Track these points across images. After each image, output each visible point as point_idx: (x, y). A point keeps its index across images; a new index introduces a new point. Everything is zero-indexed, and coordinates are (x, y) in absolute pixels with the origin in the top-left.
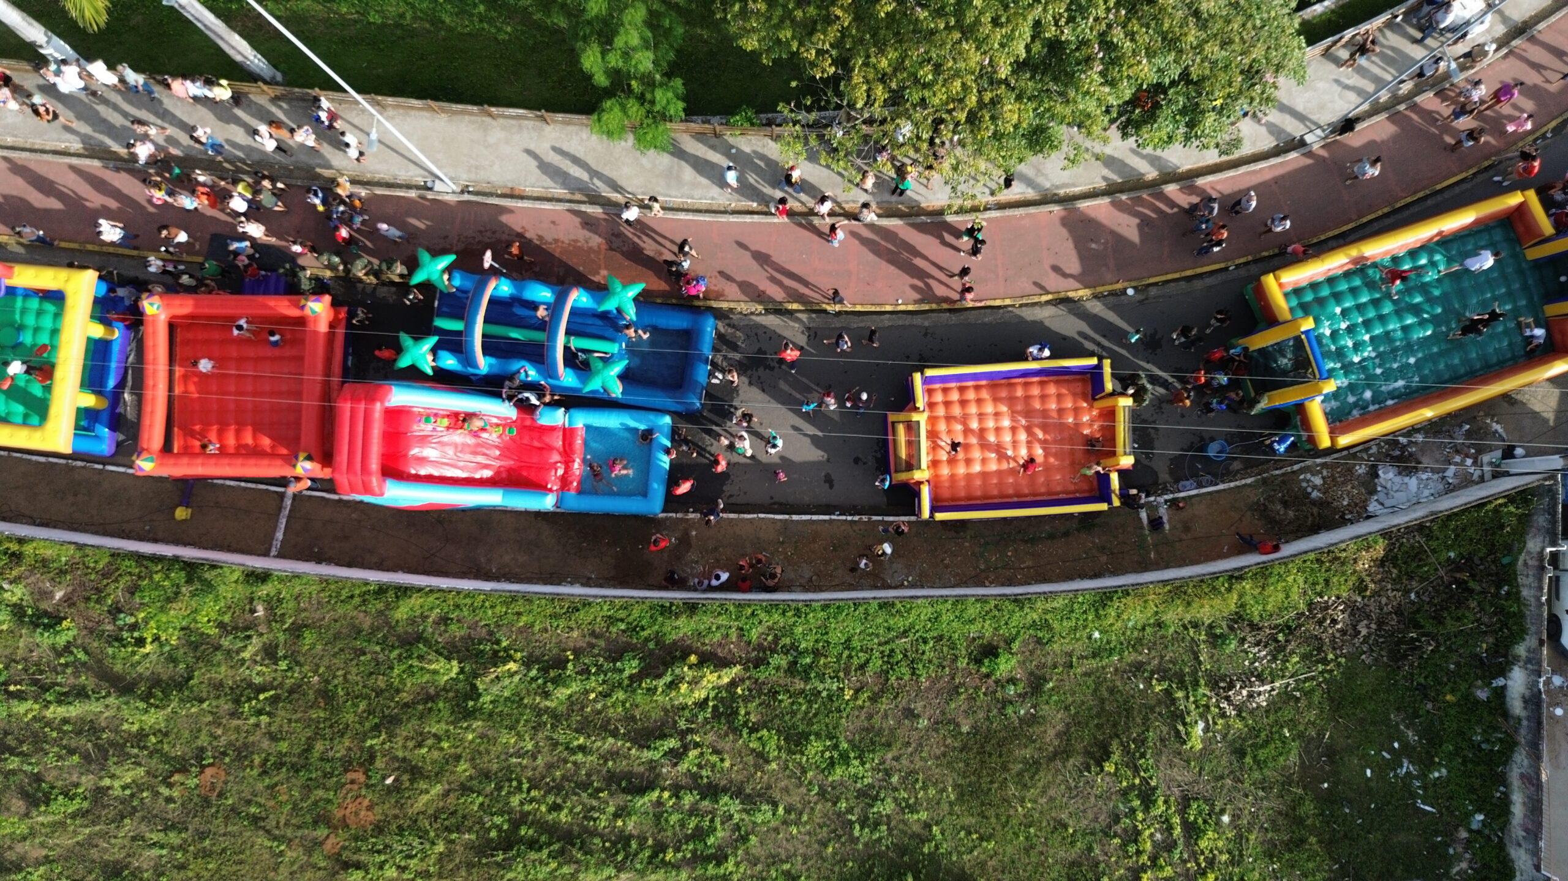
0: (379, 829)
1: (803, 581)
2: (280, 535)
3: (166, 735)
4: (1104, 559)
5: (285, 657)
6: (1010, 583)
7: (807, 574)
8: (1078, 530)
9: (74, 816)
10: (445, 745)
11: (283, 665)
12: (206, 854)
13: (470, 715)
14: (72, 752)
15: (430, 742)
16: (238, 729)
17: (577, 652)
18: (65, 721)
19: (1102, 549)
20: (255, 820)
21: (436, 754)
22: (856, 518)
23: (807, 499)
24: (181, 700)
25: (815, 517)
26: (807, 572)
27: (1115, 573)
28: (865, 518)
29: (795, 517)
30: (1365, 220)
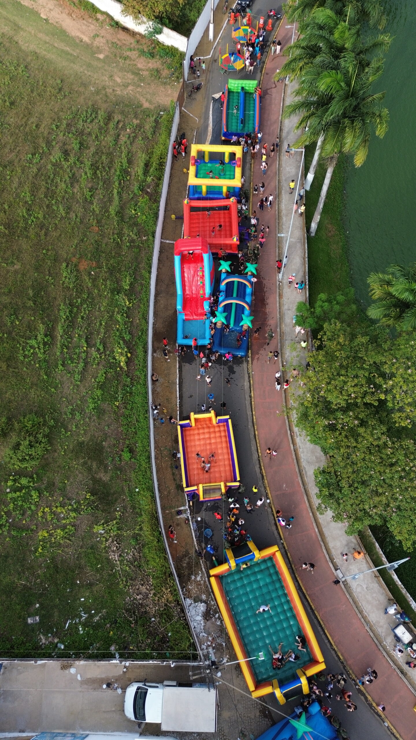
0: (78, 271)
1: (156, 388)
2: (168, 242)
3: (108, 218)
4: (166, 493)
5: (130, 245)
6: (156, 458)
7: (158, 390)
8: (176, 484)
9: (86, 198)
10: (103, 286)
11: (128, 244)
12: (73, 229)
13: (112, 292)
14: (104, 196)
15: (104, 283)
16: (109, 234)
17: (132, 322)
18: (113, 195)
19: (169, 492)
20: (82, 240)
21: (100, 284)
22: (178, 406)
23: (184, 390)
24: (118, 221)
25: (178, 392)
26: (159, 390)
27: (160, 497)
28: (178, 409)
29: (178, 386)
30: (308, 597)
